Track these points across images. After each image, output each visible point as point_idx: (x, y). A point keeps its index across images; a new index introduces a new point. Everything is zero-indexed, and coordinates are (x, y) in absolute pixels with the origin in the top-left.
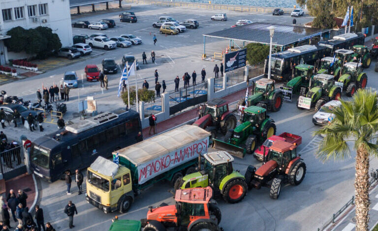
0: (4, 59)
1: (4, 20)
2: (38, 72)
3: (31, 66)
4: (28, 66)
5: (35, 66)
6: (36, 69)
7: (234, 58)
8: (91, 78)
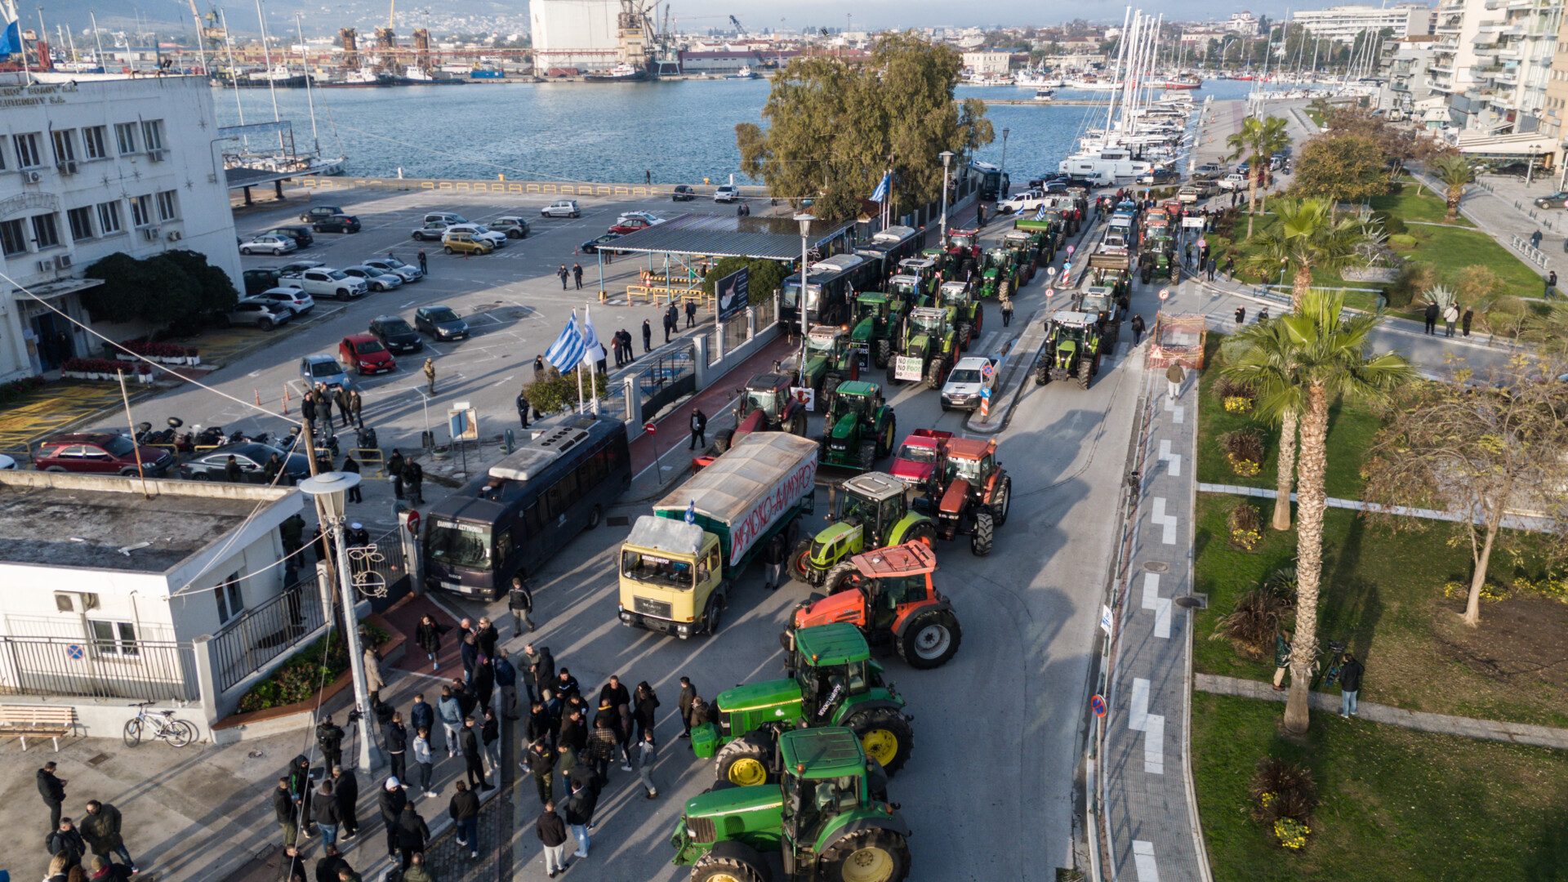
0: (83, 343)
1: (74, 239)
2: (205, 367)
3: (179, 355)
4: (171, 356)
5: (193, 354)
6: (197, 360)
7: (732, 290)
8: (371, 366)
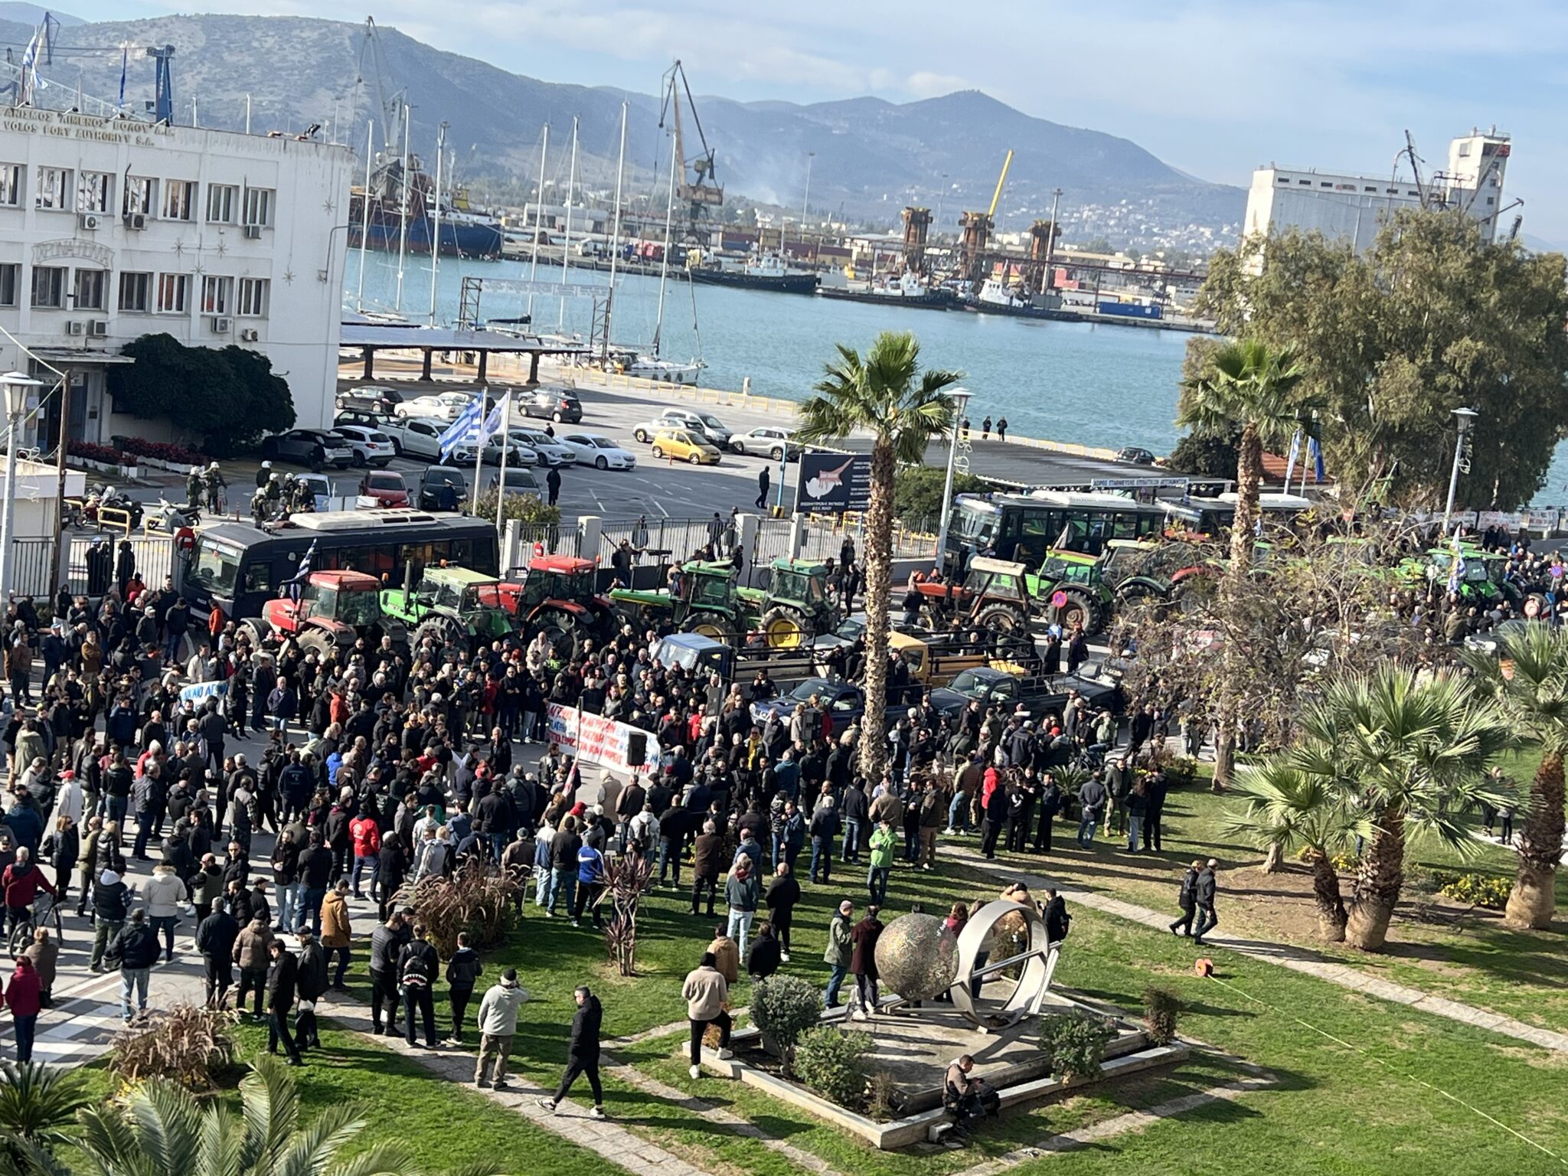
1: (120, 307)
7: (835, 475)
